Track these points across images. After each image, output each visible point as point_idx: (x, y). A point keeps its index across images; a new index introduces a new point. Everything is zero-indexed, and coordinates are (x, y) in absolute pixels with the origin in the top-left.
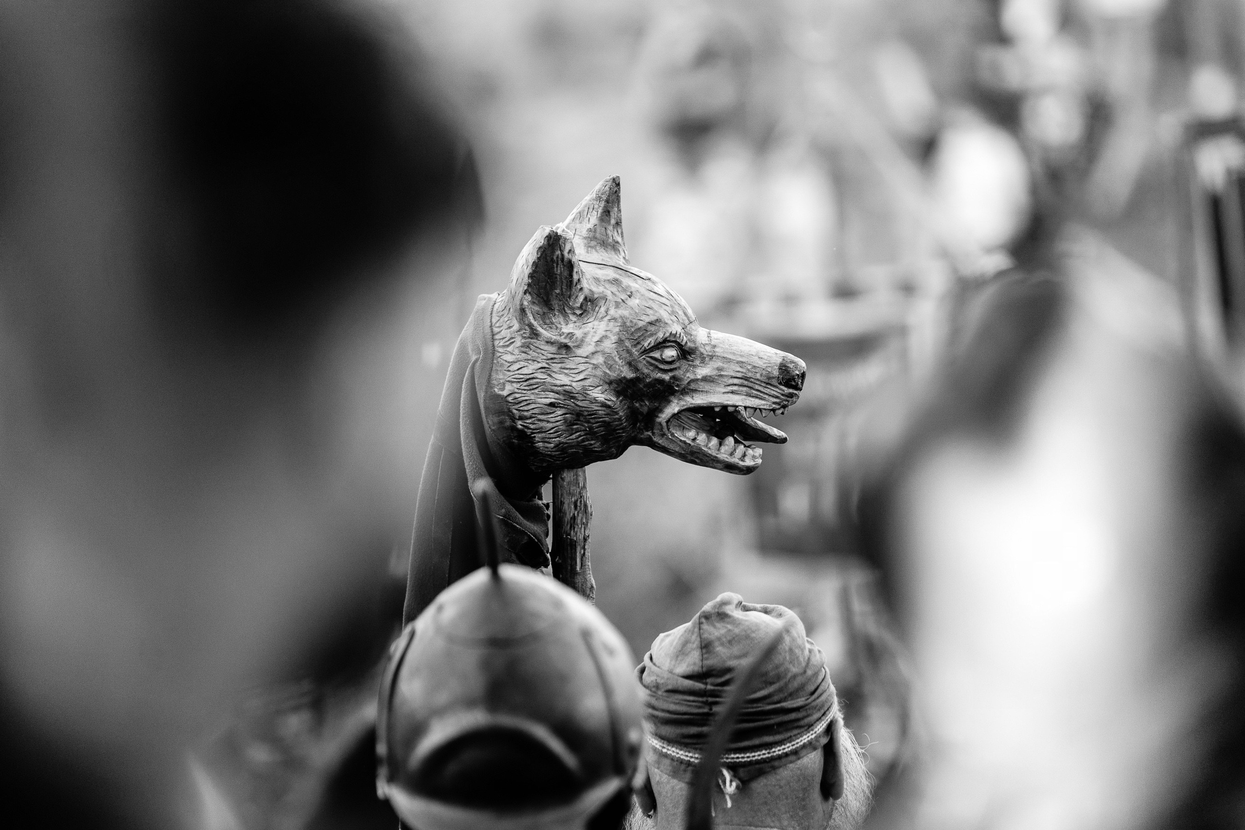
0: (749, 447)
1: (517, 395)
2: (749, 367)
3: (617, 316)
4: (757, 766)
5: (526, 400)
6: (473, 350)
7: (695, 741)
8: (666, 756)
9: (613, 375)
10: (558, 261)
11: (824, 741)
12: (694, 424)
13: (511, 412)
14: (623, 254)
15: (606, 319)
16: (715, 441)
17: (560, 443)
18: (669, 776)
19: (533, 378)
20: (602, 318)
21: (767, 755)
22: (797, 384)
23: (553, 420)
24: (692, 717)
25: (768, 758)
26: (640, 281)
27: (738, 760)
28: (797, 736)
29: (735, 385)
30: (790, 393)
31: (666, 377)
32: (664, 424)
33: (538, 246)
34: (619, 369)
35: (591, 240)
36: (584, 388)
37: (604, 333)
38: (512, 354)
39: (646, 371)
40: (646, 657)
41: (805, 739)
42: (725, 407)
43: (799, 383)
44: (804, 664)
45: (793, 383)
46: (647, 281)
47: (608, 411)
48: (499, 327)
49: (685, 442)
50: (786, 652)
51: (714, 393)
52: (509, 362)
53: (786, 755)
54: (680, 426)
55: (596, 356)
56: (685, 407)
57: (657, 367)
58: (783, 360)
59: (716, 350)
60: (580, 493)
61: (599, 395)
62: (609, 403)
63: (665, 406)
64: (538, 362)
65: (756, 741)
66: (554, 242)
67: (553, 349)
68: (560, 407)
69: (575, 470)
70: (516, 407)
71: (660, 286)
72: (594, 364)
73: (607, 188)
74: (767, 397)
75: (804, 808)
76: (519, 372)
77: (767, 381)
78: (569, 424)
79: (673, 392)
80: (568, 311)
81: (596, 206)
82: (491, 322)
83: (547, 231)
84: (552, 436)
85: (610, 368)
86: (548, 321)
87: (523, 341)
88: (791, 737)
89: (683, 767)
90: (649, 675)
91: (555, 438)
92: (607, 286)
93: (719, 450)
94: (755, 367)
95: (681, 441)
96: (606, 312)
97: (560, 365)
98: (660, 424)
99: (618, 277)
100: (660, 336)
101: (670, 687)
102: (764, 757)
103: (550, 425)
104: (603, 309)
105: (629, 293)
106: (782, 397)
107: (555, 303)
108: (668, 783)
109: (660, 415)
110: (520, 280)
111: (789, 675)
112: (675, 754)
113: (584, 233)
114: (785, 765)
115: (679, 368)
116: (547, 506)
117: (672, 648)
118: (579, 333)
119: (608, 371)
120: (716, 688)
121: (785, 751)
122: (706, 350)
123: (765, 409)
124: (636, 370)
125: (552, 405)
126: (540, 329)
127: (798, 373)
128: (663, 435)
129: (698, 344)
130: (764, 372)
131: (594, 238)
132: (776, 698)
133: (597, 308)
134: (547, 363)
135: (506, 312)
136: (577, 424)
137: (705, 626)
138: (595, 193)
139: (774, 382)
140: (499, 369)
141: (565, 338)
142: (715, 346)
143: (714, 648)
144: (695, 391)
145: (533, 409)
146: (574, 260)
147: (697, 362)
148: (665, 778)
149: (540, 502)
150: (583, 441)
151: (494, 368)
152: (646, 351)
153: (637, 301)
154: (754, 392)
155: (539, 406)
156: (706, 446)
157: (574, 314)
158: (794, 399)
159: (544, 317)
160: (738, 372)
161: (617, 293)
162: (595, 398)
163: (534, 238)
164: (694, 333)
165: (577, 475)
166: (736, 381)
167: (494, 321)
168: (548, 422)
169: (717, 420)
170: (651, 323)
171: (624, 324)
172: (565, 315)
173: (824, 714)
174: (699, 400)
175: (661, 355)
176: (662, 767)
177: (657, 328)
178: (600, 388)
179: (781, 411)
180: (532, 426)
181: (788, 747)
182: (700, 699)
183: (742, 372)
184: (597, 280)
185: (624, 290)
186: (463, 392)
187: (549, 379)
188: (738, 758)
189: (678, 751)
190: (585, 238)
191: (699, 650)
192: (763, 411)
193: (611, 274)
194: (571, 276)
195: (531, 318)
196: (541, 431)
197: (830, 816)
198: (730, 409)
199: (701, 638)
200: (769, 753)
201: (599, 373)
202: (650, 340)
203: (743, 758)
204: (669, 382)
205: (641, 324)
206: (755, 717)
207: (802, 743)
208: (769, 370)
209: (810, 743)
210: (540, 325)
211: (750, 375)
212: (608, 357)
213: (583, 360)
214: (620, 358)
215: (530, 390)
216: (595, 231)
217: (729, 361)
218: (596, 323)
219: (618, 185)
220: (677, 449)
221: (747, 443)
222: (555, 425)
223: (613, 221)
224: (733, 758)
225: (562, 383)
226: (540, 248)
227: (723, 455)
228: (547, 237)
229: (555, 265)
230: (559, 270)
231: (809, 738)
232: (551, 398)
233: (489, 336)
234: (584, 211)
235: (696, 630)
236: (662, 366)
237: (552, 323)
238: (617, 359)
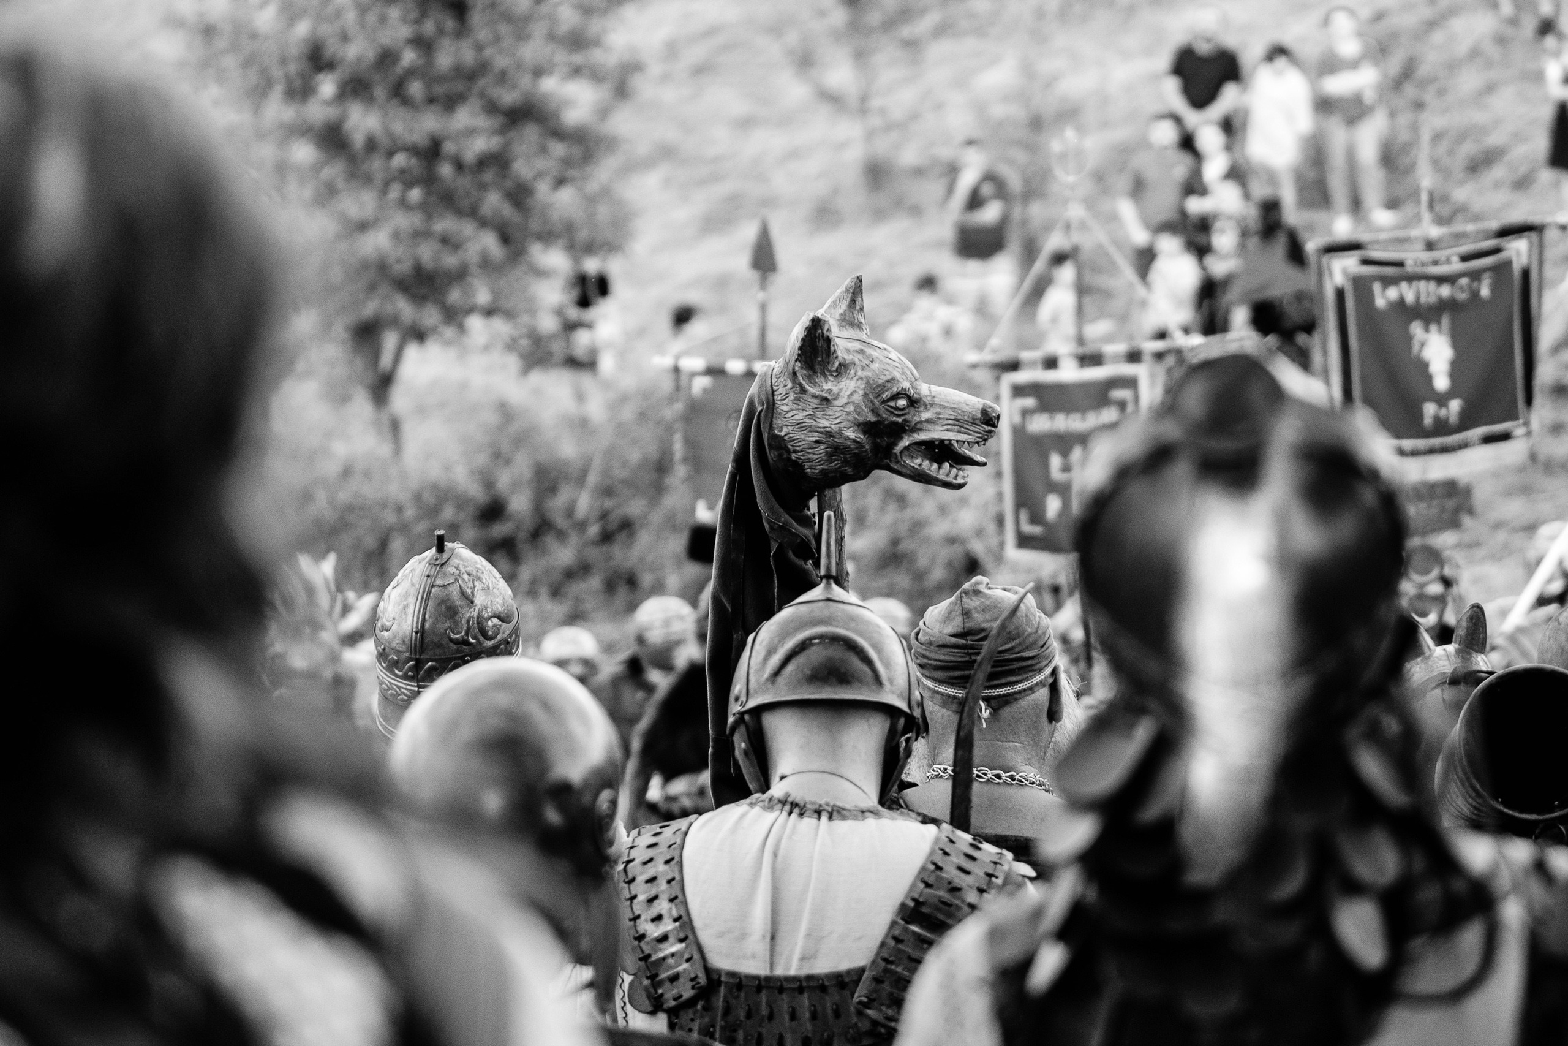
0: (960, 469)
1: (791, 435)
2: (959, 412)
3: (863, 376)
4: (1004, 698)
5: (798, 439)
6: (758, 403)
7: (958, 681)
8: (938, 692)
9: (861, 419)
10: (819, 337)
11: (1051, 680)
12: (920, 453)
13: (788, 447)
14: (865, 331)
15: (855, 379)
16: (935, 466)
17: (823, 469)
18: (940, 706)
19: (803, 423)
20: (852, 378)
21: (1011, 691)
22: (994, 423)
23: (817, 453)
24: (957, 664)
25: (1012, 692)
26: (878, 350)
27: (990, 694)
28: (1032, 677)
29: (949, 425)
30: (989, 430)
31: (900, 420)
32: (898, 454)
33: (805, 327)
34: (865, 415)
35: (842, 322)
36: (840, 430)
37: (854, 389)
38: (787, 405)
39: (884, 416)
40: (921, 623)
41: (1037, 679)
42: (942, 441)
43: (996, 423)
44: (1036, 626)
45: (991, 423)
46: (884, 351)
47: (857, 445)
48: (778, 386)
49: (913, 467)
50: (1023, 617)
51: (934, 430)
52: (785, 411)
53: (1025, 690)
54: (910, 455)
55: (848, 406)
56: (914, 441)
57: (892, 413)
58: (984, 406)
59: (935, 399)
60: (837, 505)
61: (851, 434)
62: (858, 440)
63: (899, 442)
64: (806, 411)
65: (1004, 681)
66: (816, 324)
67: (817, 401)
68: (823, 443)
69: (834, 489)
70: (791, 443)
71: (893, 354)
72: (847, 412)
73: (853, 284)
74: (972, 433)
75: (1036, 728)
76: (793, 418)
77: (972, 421)
78: (829, 455)
79: (904, 431)
80: (828, 374)
81: (845, 297)
82: (771, 382)
83: (811, 316)
84: (817, 464)
85: (859, 414)
86: (813, 381)
87: (795, 396)
88: (1028, 677)
89: (950, 700)
90: (924, 635)
91: (820, 465)
92: (855, 354)
93: (938, 472)
94: (963, 411)
95: (911, 466)
96: (855, 374)
97: (822, 413)
98: (895, 454)
99: (863, 348)
100: (895, 390)
101: (940, 643)
102: (1009, 691)
103: (816, 457)
104: (852, 372)
105: (871, 360)
106: (983, 433)
107: (818, 368)
108: (939, 711)
109: (895, 448)
110: (792, 352)
111: (1026, 633)
112: (944, 691)
113: (837, 316)
114: (1023, 697)
115: (909, 413)
116: (814, 515)
117: (940, 616)
118: (835, 389)
119: (857, 417)
120: (974, 643)
121: (1023, 687)
122: (928, 400)
123: (971, 442)
124: (878, 415)
125: (817, 442)
126: (807, 387)
127: (994, 415)
128: (898, 462)
129: (922, 396)
130: (970, 416)
131: (844, 320)
132: (1017, 650)
133: (848, 371)
134: (813, 412)
135: (782, 375)
136: (835, 456)
137: (965, 599)
138: (844, 287)
139: (978, 422)
140: (778, 416)
141: (826, 393)
142: (934, 397)
143: (972, 615)
144: (920, 430)
145: (803, 445)
146: (831, 336)
147: (922, 409)
148: (937, 708)
149: (809, 513)
150: (840, 467)
151: (774, 416)
152: (884, 402)
153: (877, 365)
154: (963, 429)
155: (807, 442)
156: (929, 469)
157: (832, 375)
158: (992, 434)
159: (810, 378)
160: (952, 415)
161: (862, 359)
162: (848, 437)
163: (802, 321)
164: (918, 387)
165: (835, 492)
166: (950, 422)
167: (773, 382)
168: (814, 454)
169: (937, 450)
170: (888, 381)
171: (868, 382)
172: (825, 376)
173: (1050, 662)
174: (923, 436)
175: (896, 404)
176: (935, 701)
177: (891, 384)
178: (852, 429)
179: (983, 443)
180: (802, 458)
181: (1025, 685)
182: (963, 651)
183: (954, 415)
184: (848, 351)
185: (868, 357)
186: (752, 433)
187: (814, 423)
188: (990, 693)
189: (946, 688)
190: (838, 320)
191: (961, 616)
192: (970, 443)
193: (857, 346)
194: (829, 347)
195: (801, 379)
196: (809, 460)
197: (1053, 734)
198: (946, 442)
199: (962, 607)
200: (1012, 689)
201: (850, 418)
202: (887, 393)
203: (994, 692)
204: (902, 423)
205: (880, 382)
206: (1004, 664)
207: (1035, 682)
208: (974, 413)
209: (1041, 682)
210: (807, 384)
211: (960, 417)
212: (857, 406)
213: (839, 409)
214: (866, 407)
215: (801, 431)
216: (845, 315)
217: (944, 407)
218: (848, 381)
219: (861, 281)
220: (908, 472)
221: (959, 467)
222: (819, 456)
223: (858, 308)
224: (987, 693)
225: (824, 426)
226: (807, 328)
227: (942, 476)
228: (811, 320)
229: (817, 340)
230: (820, 344)
231: (1040, 679)
232: (816, 437)
233: (770, 393)
234: (836, 300)
235: (959, 602)
236: (896, 412)
237: (816, 383)
238: (864, 408)
